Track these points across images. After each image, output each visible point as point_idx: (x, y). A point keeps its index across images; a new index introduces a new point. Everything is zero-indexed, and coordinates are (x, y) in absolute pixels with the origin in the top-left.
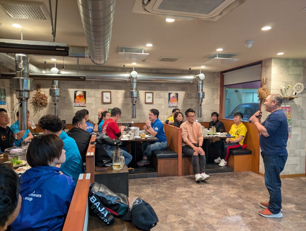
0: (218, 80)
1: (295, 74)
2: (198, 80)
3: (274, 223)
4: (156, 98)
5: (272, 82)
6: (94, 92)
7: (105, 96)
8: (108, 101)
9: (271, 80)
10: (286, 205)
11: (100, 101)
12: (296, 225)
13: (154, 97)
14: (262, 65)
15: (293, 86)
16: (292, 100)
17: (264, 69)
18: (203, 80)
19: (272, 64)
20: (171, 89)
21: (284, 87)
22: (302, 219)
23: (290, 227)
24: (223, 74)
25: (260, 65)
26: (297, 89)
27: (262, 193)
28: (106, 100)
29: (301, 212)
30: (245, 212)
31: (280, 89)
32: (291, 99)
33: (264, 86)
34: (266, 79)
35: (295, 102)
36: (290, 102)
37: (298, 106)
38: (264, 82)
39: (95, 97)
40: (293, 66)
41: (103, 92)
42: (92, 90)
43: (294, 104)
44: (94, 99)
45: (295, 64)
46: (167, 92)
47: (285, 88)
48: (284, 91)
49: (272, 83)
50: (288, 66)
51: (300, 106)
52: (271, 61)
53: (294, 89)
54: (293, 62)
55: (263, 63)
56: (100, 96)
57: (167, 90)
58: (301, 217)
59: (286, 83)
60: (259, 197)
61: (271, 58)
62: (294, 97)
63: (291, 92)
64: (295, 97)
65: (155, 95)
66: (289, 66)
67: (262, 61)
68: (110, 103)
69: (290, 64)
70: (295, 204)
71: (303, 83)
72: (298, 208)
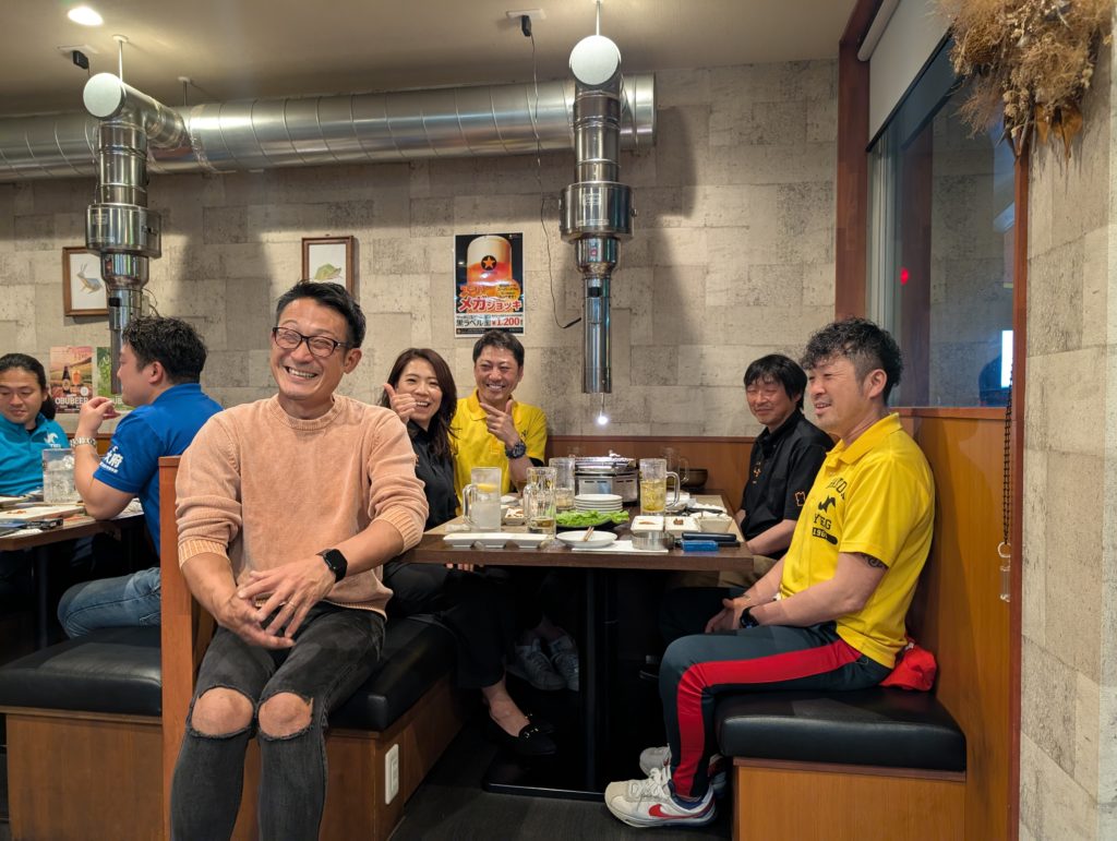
4: (376, 272)
7: (81, 276)
8: (99, 301)
13: (363, 266)
20: (475, 207)
24: (863, 53)
28: (81, 299)
41: (67, 252)
42: (19, 243)
46: (447, 228)
57: (448, 219)
65: (365, 252)
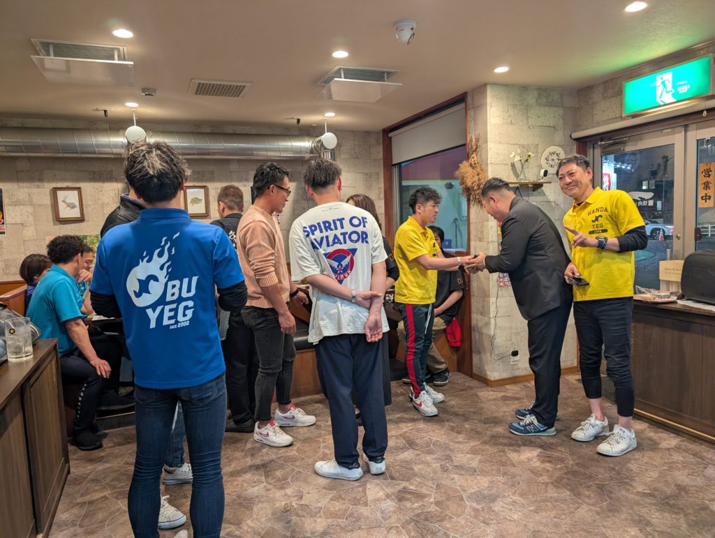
0: (379, 152)
1: (544, 124)
2: (321, 150)
3: (478, 510)
5: (490, 145)
6: (26, 190)
7: (64, 201)
8: (75, 213)
9: (486, 142)
10: (519, 451)
11: (51, 217)
12: (531, 508)
13: (211, 198)
14: (466, 104)
15: (540, 155)
16: (539, 190)
17: (471, 113)
18: (333, 150)
19: (489, 99)
21: (517, 158)
22: (550, 488)
23: (515, 517)
24: (390, 135)
25: (462, 106)
26: (550, 162)
27: (467, 426)
28: (65, 212)
29: (550, 469)
30: (412, 484)
31: (510, 164)
32: (537, 186)
33: (473, 158)
34: (477, 140)
35: (547, 194)
36: (536, 196)
37: (553, 203)
38: (472, 148)
39: (31, 204)
40: (539, 105)
41: (55, 190)
42: (21, 184)
43: (545, 200)
44: (30, 209)
45: (544, 100)
47: (520, 159)
48: (518, 166)
49: (490, 149)
50: (525, 104)
51: (559, 203)
52: (485, 92)
53: (543, 162)
54: (539, 94)
55: (469, 99)
56: (47, 201)
58: (547, 483)
59: (524, 147)
60: (457, 438)
61: (485, 85)
62: (542, 181)
63: (536, 170)
64: (545, 183)
65: (212, 192)
66: (527, 105)
67: (466, 93)
68: (81, 220)
69: (531, 98)
70: (541, 447)
71: (563, 148)
72: (545, 457)
